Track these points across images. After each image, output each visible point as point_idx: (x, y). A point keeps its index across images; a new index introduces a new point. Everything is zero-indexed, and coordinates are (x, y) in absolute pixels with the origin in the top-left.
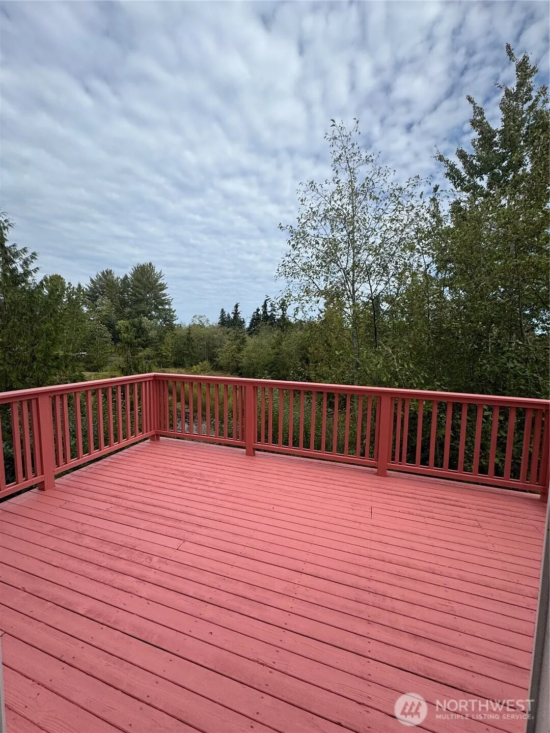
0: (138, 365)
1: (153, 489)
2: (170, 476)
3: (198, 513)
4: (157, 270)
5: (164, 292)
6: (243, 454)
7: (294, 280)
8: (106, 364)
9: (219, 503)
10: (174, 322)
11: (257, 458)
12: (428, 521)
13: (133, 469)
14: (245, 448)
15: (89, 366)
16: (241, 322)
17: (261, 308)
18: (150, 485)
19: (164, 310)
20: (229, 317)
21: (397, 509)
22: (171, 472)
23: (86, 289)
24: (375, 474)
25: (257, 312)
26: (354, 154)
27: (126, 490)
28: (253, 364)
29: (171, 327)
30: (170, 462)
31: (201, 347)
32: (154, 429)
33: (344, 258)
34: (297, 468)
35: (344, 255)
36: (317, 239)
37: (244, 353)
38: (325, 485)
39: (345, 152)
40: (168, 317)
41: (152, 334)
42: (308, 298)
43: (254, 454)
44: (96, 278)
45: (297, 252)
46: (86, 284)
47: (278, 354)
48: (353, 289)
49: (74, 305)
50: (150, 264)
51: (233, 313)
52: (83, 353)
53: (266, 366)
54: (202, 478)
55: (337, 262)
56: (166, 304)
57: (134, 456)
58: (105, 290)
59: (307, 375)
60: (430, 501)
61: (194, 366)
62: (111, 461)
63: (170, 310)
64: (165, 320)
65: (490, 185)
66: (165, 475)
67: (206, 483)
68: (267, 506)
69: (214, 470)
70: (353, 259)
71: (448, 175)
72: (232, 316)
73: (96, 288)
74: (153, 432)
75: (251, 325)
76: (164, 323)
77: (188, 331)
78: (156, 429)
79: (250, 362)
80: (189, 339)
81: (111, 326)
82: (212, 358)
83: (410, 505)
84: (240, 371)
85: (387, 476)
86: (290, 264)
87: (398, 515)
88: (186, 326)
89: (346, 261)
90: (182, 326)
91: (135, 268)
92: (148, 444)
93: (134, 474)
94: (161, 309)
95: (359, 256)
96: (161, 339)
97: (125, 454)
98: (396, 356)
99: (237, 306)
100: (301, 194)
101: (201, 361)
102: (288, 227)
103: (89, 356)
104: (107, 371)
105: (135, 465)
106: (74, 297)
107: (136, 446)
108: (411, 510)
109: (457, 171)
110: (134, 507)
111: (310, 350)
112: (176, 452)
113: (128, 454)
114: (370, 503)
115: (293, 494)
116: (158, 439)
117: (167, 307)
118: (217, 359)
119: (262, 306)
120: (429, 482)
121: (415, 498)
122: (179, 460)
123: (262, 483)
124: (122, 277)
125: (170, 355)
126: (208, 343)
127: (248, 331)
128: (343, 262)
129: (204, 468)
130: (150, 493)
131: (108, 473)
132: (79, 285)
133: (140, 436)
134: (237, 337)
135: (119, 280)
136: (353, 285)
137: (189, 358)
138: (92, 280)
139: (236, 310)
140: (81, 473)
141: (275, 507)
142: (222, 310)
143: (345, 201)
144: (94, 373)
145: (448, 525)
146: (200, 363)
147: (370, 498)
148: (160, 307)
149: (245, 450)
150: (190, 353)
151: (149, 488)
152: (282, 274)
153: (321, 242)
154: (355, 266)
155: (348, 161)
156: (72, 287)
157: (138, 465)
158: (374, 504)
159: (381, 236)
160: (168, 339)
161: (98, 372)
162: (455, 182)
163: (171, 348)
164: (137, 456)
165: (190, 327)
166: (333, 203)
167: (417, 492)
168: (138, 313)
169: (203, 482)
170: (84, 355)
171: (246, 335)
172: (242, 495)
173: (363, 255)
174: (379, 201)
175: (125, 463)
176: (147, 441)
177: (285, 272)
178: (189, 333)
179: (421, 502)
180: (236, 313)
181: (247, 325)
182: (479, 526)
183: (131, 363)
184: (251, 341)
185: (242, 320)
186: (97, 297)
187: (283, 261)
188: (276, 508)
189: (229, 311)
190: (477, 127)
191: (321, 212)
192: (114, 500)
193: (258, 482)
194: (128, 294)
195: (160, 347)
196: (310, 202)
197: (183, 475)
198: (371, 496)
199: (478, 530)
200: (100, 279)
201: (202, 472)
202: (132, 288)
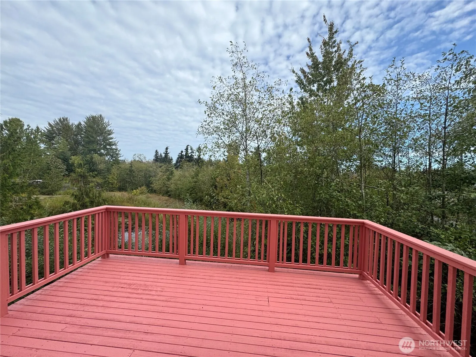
0: (90, 192)
1: (105, 304)
2: (120, 289)
3: (145, 321)
4: (106, 120)
5: (111, 136)
6: (177, 264)
7: (208, 137)
8: (59, 189)
9: (161, 309)
10: (120, 159)
11: (188, 266)
12: (304, 302)
13: (86, 286)
14: (178, 259)
15: (44, 190)
16: (170, 159)
17: (184, 151)
18: (102, 300)
19: (111, 149)
20: (161, 155)
21: (284, 296)
22: (119, 286)
23: (44, 130)
24: (267, 271)
25: (181, 153)
26: (245, 63)
27: (80, 308)
28: (179, 189)
29: (117, 162)
30: (119, 277)
31: (140, 176)
32: (105, 249)
33: (240, 125)
34: (216, 272)
35: (240, 123)
36: (223, 111)
37: (172, 181)
38: (237, 283)
39: (240, 61)
40: (114, 154)
41: (102, 166)
42: (218, 149)
43: (185, 263)
44: (53, 122)
45: (210, 119)
46: (44, 127)
47: (195, 182)
48: (246, 144)
49: (32, 143)
50: (101, 116)
51: (164, 153)
52: (39, 180)
53: (188, 190)
54: (146, 289)
55: (236, 127)
56: (113, 145)
57: (87, 274)
58: (61, 132)
59: (217, 198)
60: (302, 287)
61: (134, 191)
62: (66, 281)
63: (116, 149)
64: (112, 156)
65: (318, 90)
66: (115, 289)
67: (149, 292)
68: (197, 307)
69: (155, 280)
70: (246, 126)
71: (297, 81)
72: (163, 155)
73: (53, 130)
74: (104, 252)
75: (177, 162)
76: (112, 159)
77: (130, 165)
78: (106, 249)
79: (176, 187)
80: (131, 171)
81: (65, 160)
82: (148, 185)
83: (291, 292)
84: (169, 194)
85: (275, 271)
86: (206, 126)
87: (284, 300)
88: (129, 161)
89: (242, 127)
90: (126, 161)
91: (88, 118)
92: (99, 262)
93: (88, 291)
94: (108, 148)
95: (249, 124)
96: (109, 170)
97: (78, 273)
98: (274, 189)
99: (167, 149)
100: (213, 83)
101: (140, 187)
102: (204, 103)
103: (44, 183)
104: (60, 194)
105: (88, 282)
106: (32, 136)
107: (89, 264)
108: (292, 296)
109: (301, 80)
110: (88, 324)
111: (218, 179)
112: (124, 267)
113: (81, 273)
114: (266, 294)
115: (216, 294)
116: (108, 257)
117: (114, 147)
118: (152, 185)
119: (185, 150)
120: (299, 273)
121: (293, 286)
122: (126, 274)
123: (193, 287)
124: (76, 123)
125: (116, 182)
126: (145, 174)
127: (175, 166)
128: (240, 127)
129: (147, 279)
130: (102, 308)
131: (64, 294)
132: (38, 128)
133: (92, 256)
134: (167, 170)
135: (74, 125)
136: (246, 141)
137: (131, 185)
138: (50, 124)
139: (167, 152)
140: (36, 296)
141: (203, 306)
142: (157, 151)
143: (240, 90)
144: (48, 196)
145: (315, 304)
146: (139, 188)
147: (266, 290)
148: (108, 147)
149: (178, 260)
150: (131, 180)
151: (101, 303)
152: (201, 132)
153: (225, 114)
154: (247, 130)
155: (241, 67)
156: (30, 129)
157: (92, 282)
158: (270, 295)
159: (262, 113)
160: (114, 170)
161: (52, 195)
162: (301, 86)
163: (116, 177)
164: (89, 274)
165: (132, 162)
166: (232, 90)
167: (294, 282)
168: (90, 151)
169: (147, 292)
170: (40, 182)
171: (174, 169)
172: (178, 300)
173: (252, 124)
174: (261, 93)
175: (79, 281)
176: (98, 259)
177: (203, 131)
178: (131, 167)
179: (297, 289)
180: (166, 154)
181: (174, 162)
182: (331, 302)
183: (84, 191)
184: (177, 173)
185: (171, 158)
186: (54, 137)
187: (202, 124)
188: (205, 308)
189: (162, 152)
190: (311, 57)
191: (226, 96)
192: (68, 319)
193: (189, 287)
194: (81, 137)
195: (107, 176)
196: (219, 89)
197: (130, 287)
198: (267, 288)
199: (331, 305)
200: (57, 124)
201: (146, 283)
202: (84, 132)
